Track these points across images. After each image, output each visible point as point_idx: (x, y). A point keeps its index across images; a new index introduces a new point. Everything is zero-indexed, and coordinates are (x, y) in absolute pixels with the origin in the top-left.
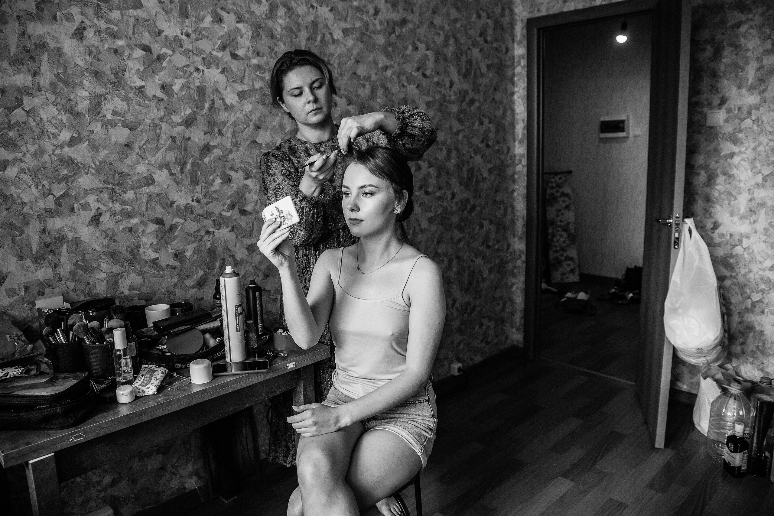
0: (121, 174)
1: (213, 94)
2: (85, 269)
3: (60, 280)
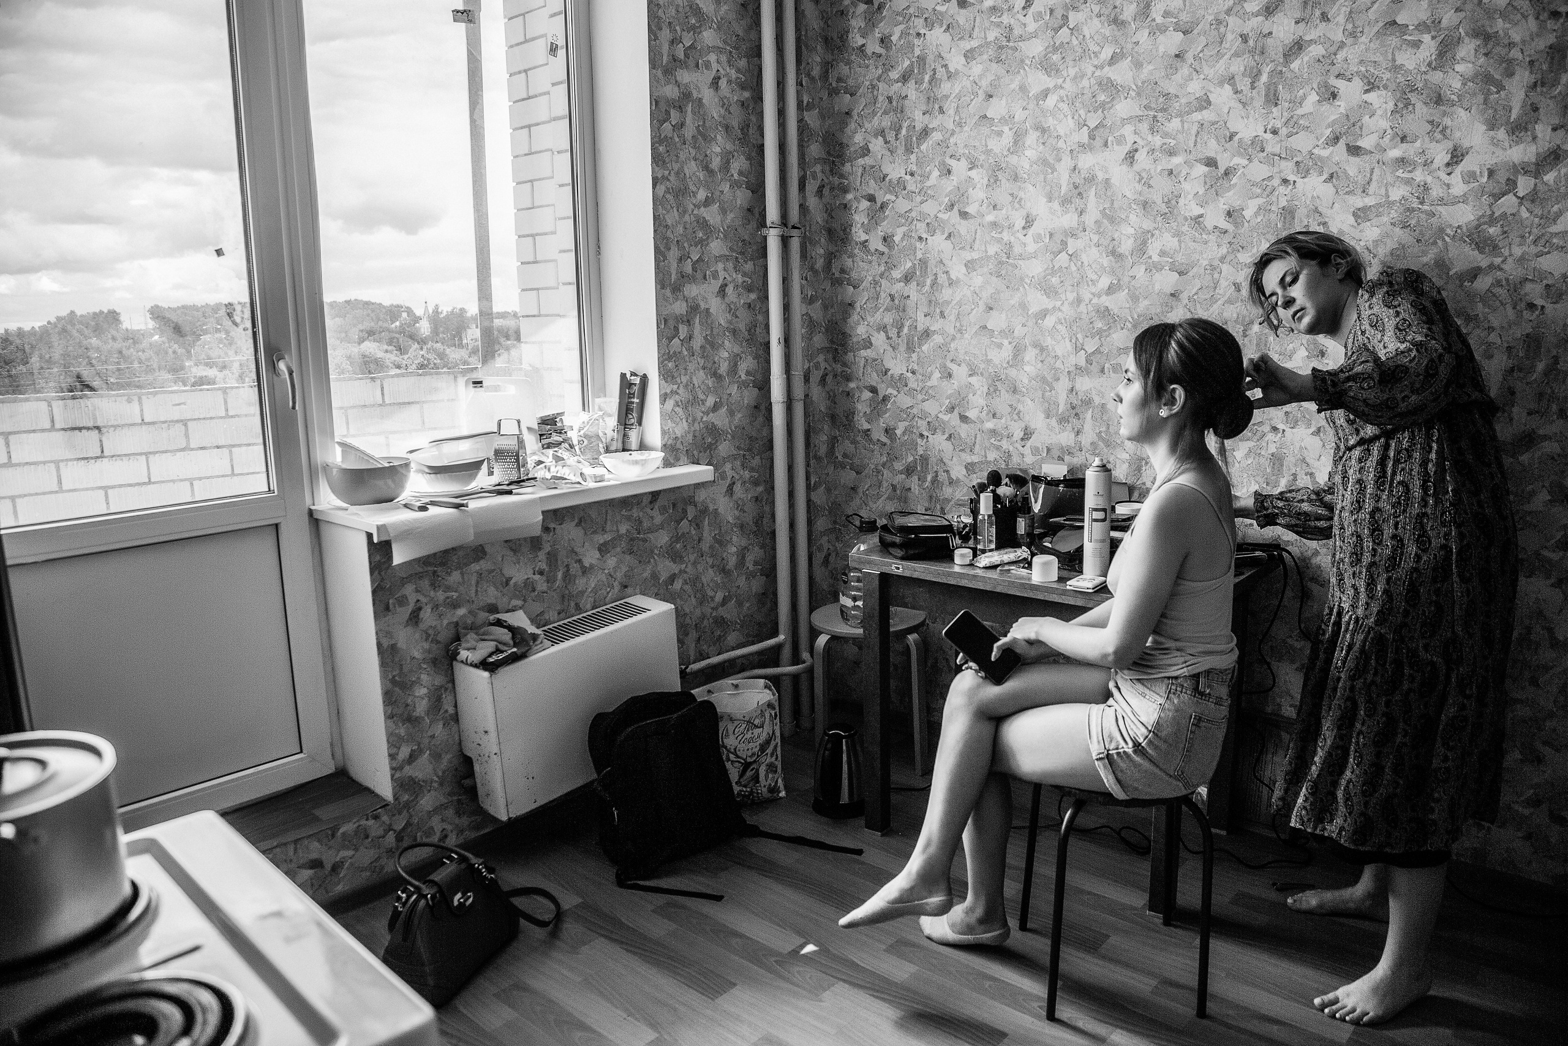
3: (1081, 450)
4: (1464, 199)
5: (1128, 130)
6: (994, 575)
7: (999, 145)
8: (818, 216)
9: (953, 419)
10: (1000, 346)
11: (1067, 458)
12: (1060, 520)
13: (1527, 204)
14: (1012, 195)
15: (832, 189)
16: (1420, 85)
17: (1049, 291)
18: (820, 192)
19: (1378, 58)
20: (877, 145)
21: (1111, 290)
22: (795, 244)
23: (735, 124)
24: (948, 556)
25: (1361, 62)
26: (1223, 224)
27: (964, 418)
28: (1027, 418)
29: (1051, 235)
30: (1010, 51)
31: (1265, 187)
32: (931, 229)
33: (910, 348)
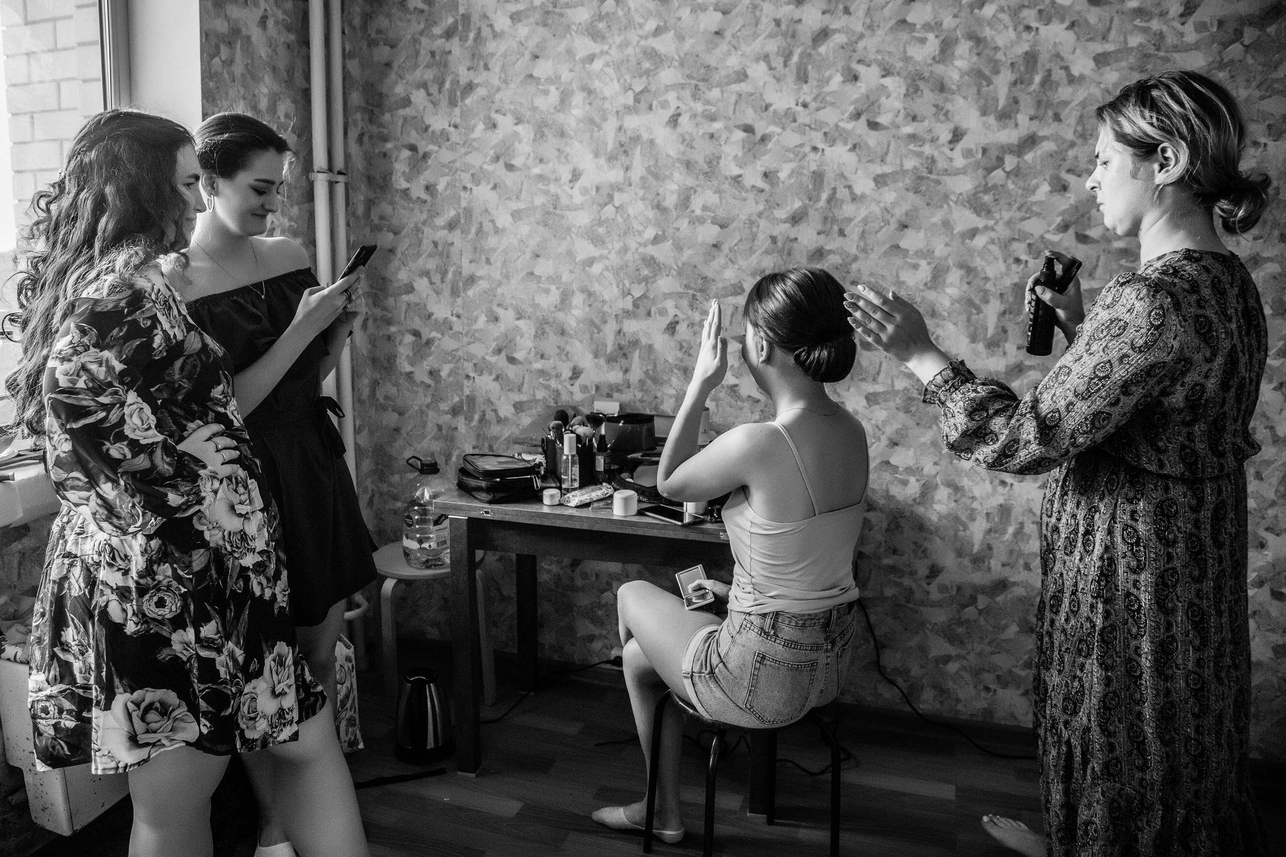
0: (705, 278)
1: (836, 180)
2: (655, 380)
3: (629, 387)
4: (963, 171)
5: (671, 96)
6: (584, 513)
7: (547, 102)
8: (359, 163)
9: (500, 361)
10: (547, 291)
11: (615, 395)
12: (638, 455)
13: (1012, 177)
14: (559, 150)
15: (371, 137)
16: (927, 75)
17: (597, 241)
18: (360, 140)
19: (891, 49)
20: (419, 97)
21: (656, 240)
22: (340, 189)
23: (282, 65)
24: (537, 498)
25: (878, 52)
26: (761, 184)
27: (512, 360)
28: (575, 358)
29: (598, 189)
30: (556, 17)
31: (797, 154)
32: (476, 179)
33: (455, 293)
